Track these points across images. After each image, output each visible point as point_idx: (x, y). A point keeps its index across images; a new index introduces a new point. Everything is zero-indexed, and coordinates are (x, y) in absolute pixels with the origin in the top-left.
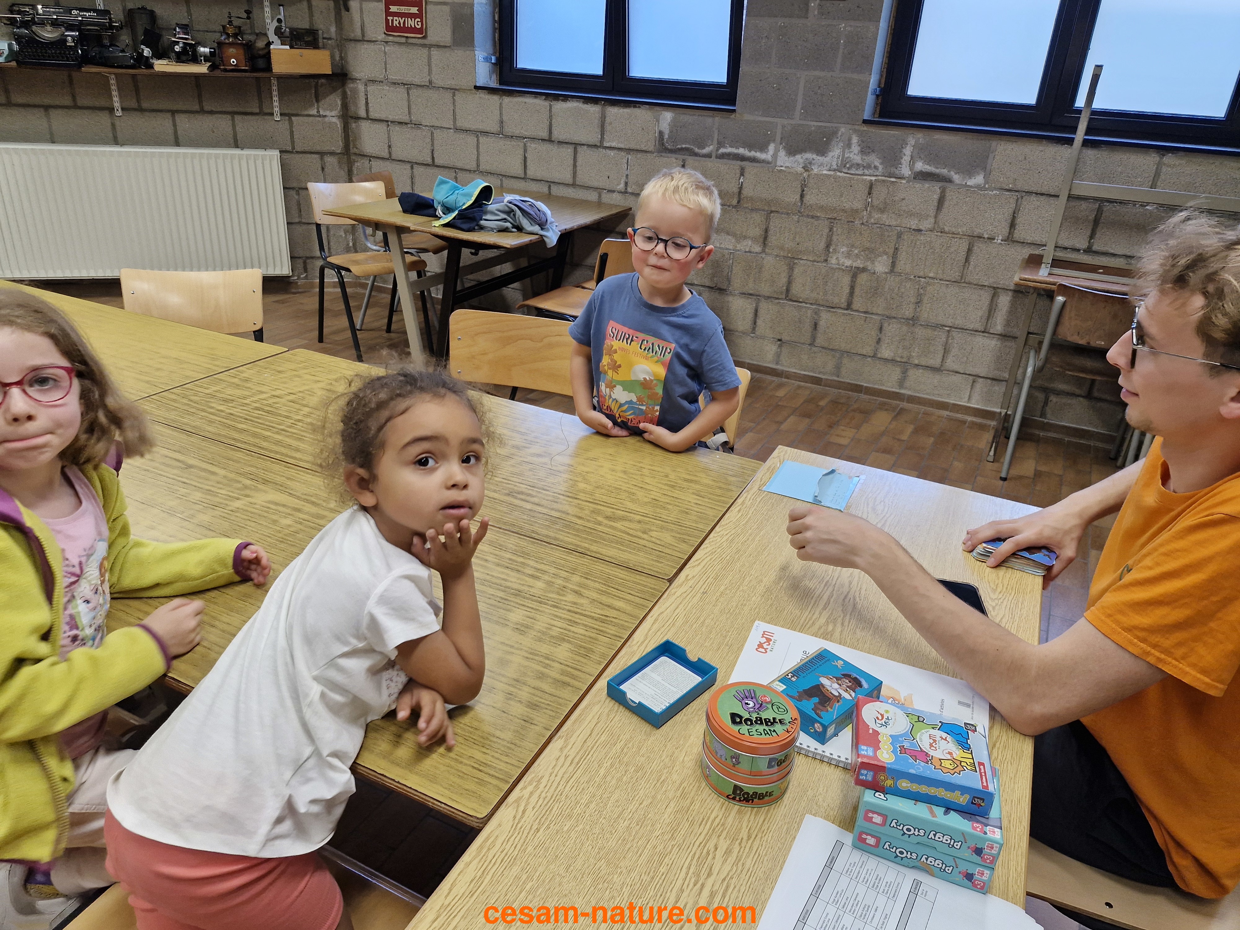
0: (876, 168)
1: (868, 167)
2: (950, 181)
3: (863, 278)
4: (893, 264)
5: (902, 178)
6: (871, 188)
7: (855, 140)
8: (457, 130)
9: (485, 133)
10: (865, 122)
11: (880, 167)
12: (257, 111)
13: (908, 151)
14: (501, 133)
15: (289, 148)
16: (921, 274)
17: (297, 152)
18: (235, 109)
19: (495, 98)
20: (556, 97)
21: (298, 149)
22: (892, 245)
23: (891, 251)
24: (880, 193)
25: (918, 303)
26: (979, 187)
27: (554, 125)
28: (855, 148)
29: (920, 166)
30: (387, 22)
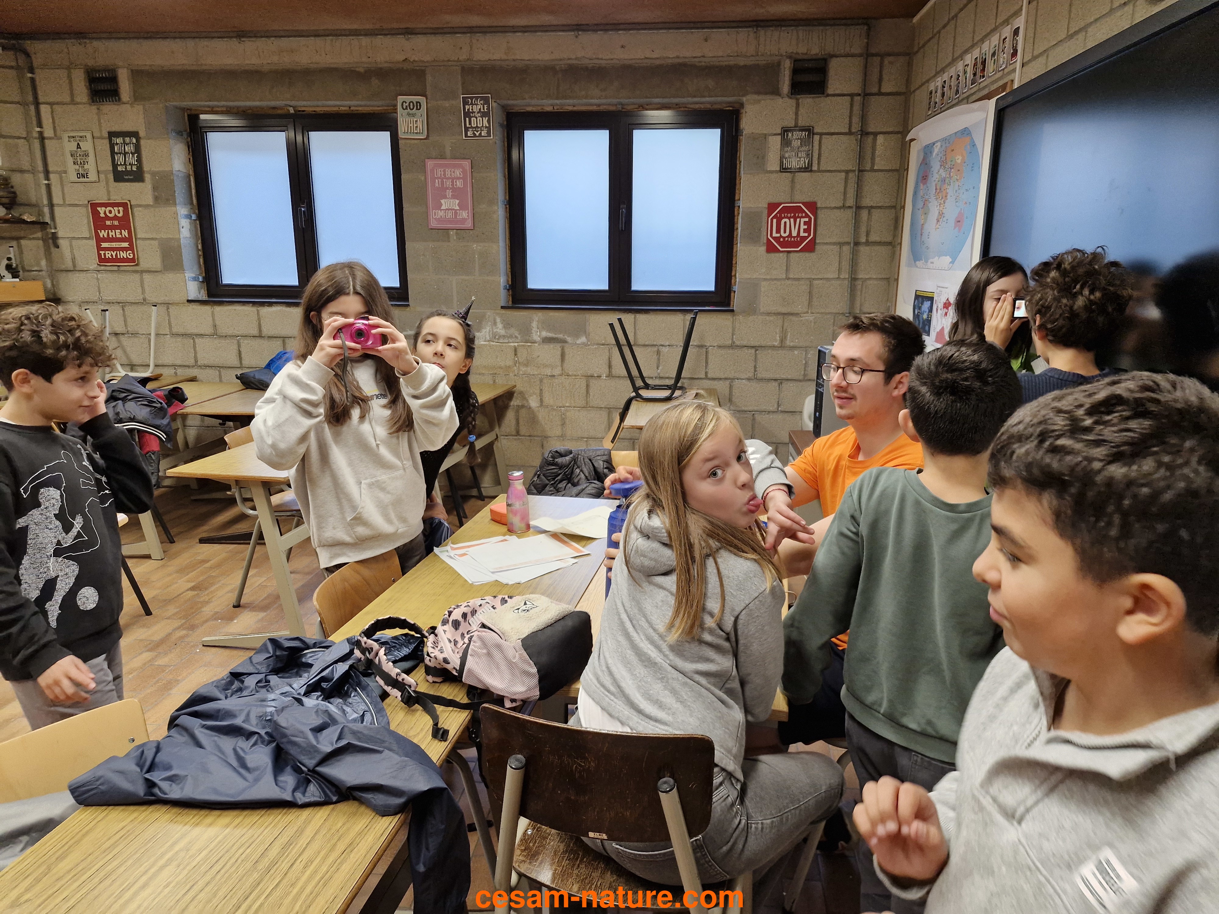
0: (516, 337)
1: (511, 336)
2: (565, 342)
3: (523, 412)
4: (541, 401)
5: (535, 342)
6: (516, 350)
7: (498, 320)
8: (174, 335)
9: (201, 336)
10: (502, 307)
11: (519, 336)
13: (534, 324)
14: (215, 334)
16: (561, 405)
19: (207, 309)
20: (262, 304)
22: (538, 388)
23: (538, 391)
24: (523, 355)
25: (563, 424)
26: (583, 344)
27: (263, 325)
28: (500, 326)
29: (545, 334)
30: (99, 255)
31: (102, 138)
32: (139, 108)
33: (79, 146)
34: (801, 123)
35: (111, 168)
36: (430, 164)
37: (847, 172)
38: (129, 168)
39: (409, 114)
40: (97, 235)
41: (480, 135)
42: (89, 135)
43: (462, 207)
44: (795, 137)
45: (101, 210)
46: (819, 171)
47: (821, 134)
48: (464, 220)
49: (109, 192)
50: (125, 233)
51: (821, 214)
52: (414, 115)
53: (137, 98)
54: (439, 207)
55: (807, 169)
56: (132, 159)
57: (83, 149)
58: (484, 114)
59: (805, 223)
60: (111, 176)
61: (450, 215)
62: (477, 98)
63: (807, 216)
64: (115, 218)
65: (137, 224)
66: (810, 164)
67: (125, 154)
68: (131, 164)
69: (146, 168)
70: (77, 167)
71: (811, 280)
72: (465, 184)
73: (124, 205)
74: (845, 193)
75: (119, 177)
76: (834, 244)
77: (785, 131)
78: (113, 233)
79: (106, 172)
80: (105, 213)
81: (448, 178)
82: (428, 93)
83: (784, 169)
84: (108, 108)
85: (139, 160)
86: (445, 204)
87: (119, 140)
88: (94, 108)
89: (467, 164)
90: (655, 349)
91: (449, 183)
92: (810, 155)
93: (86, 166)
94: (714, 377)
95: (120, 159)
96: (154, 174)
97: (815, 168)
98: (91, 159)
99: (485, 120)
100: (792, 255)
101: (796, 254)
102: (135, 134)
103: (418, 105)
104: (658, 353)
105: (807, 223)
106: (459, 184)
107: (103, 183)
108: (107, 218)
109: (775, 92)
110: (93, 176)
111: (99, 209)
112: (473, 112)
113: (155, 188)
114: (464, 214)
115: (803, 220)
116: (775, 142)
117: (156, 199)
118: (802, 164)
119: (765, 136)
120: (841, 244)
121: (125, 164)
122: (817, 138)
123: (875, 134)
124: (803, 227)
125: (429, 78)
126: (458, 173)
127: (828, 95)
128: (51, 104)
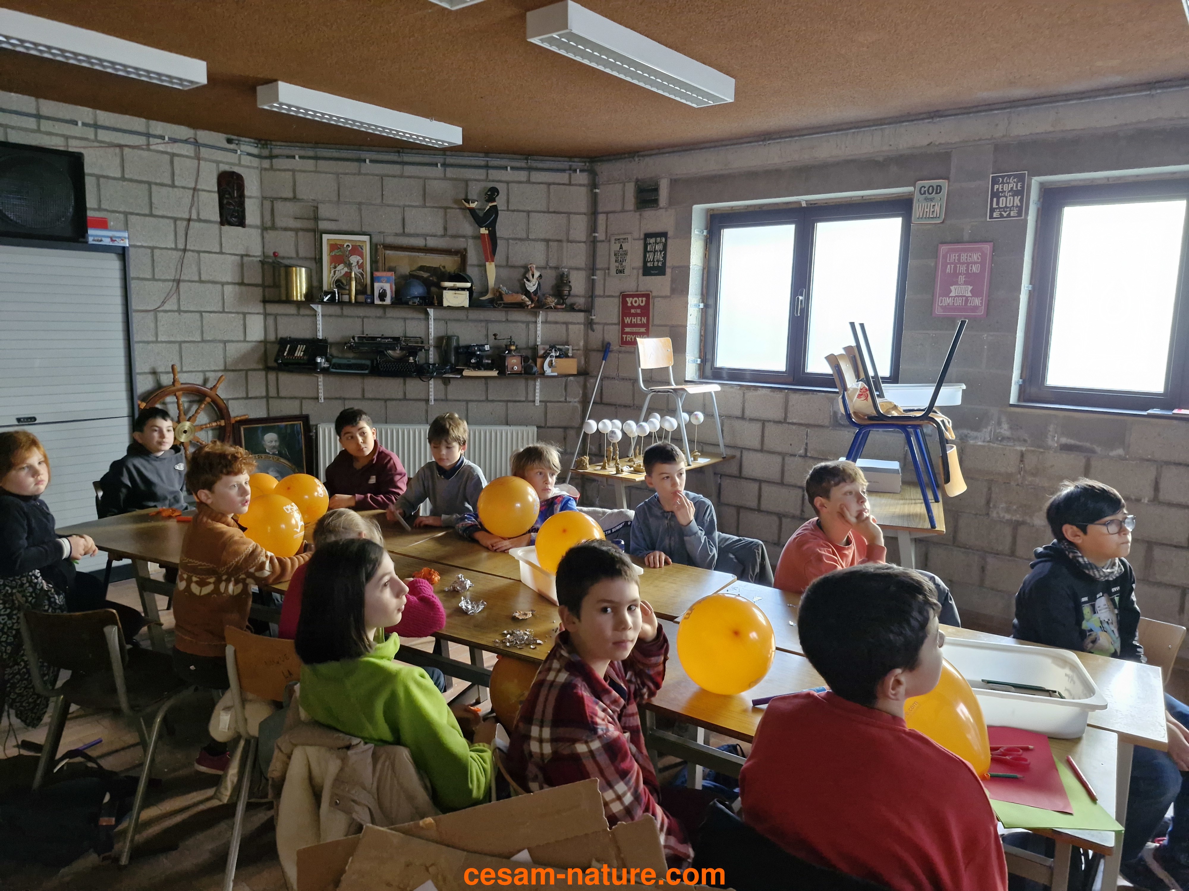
0: (1025, 441)
1: (1019, 440)
2: (1093, 452)
3: (1023, 531)
5: (1049, 448)
6: (1022, 455)
7: (1004, 419)
10: (1011, 407)
11: (1029, 440)
12: (524, 399)
13: (1052, 429)
14: (704, 413)
15: (543, 425)
17: (548, 427)
18: (509, 399)
20: (749, 388)
21: (549, 424)
24: (1031, 461)
26: (1120, 458)
27: (747, 407)
28: (1005, 426)
29: (1064, 440)
30: (622, 338)
31: (639, 239)
32: (672, 211)
33: (621, 247)
35: (642, 265)
36: (943, 248)
38: (656, 264)
39: (926, 199)
40: (623, 320)
41: (1010, 216)
42: (630, 237)
43: (976, 293)
45: (629, 300)
48: (975, 308)
49: (637, 285)
50: (644, 320)
52: (931, 200)
53: (672, 202)
54: (947, 293)
56: (659, 256)
57: (624, 248)
58: (1018, 193)
60: (641, 271)
61: (959, 302)
62: (1012, 176)
64: (639, 307)
65: (655, 312)
67: (655, 251)
68: (658, 261)
69: (669, 263)
70: (617, 264)
72: (983, 269)
73: (647, 296)
75: (647, 271)
78: (635, 320)
79: (638, 268)
80: (632, 303)
81: (963, 263)
82: (952, 175)
84: (649, 213)
85: (665, 257)
86: (955, 291)
87: (652, 241)
88: (638, 213)
89: (987, 247)
91: (963, 269)
93: (624, 264)
95: (650, 257)
96: (673, 268)
98: (629, 257)
99: (1019, 199)
102: (664, 235)
103: (938, 189)
106: (975, 269)
107: (634, 277)
108: (633, 307)
110: (628, 272)
111: (628, 299)
112: (1003, 192)
113: (673, 281)
114: (977, 301)
117: (673, 291)
121: (653, 261)
125: (955, 160)
126: (975, 257)
128: (607, 213)
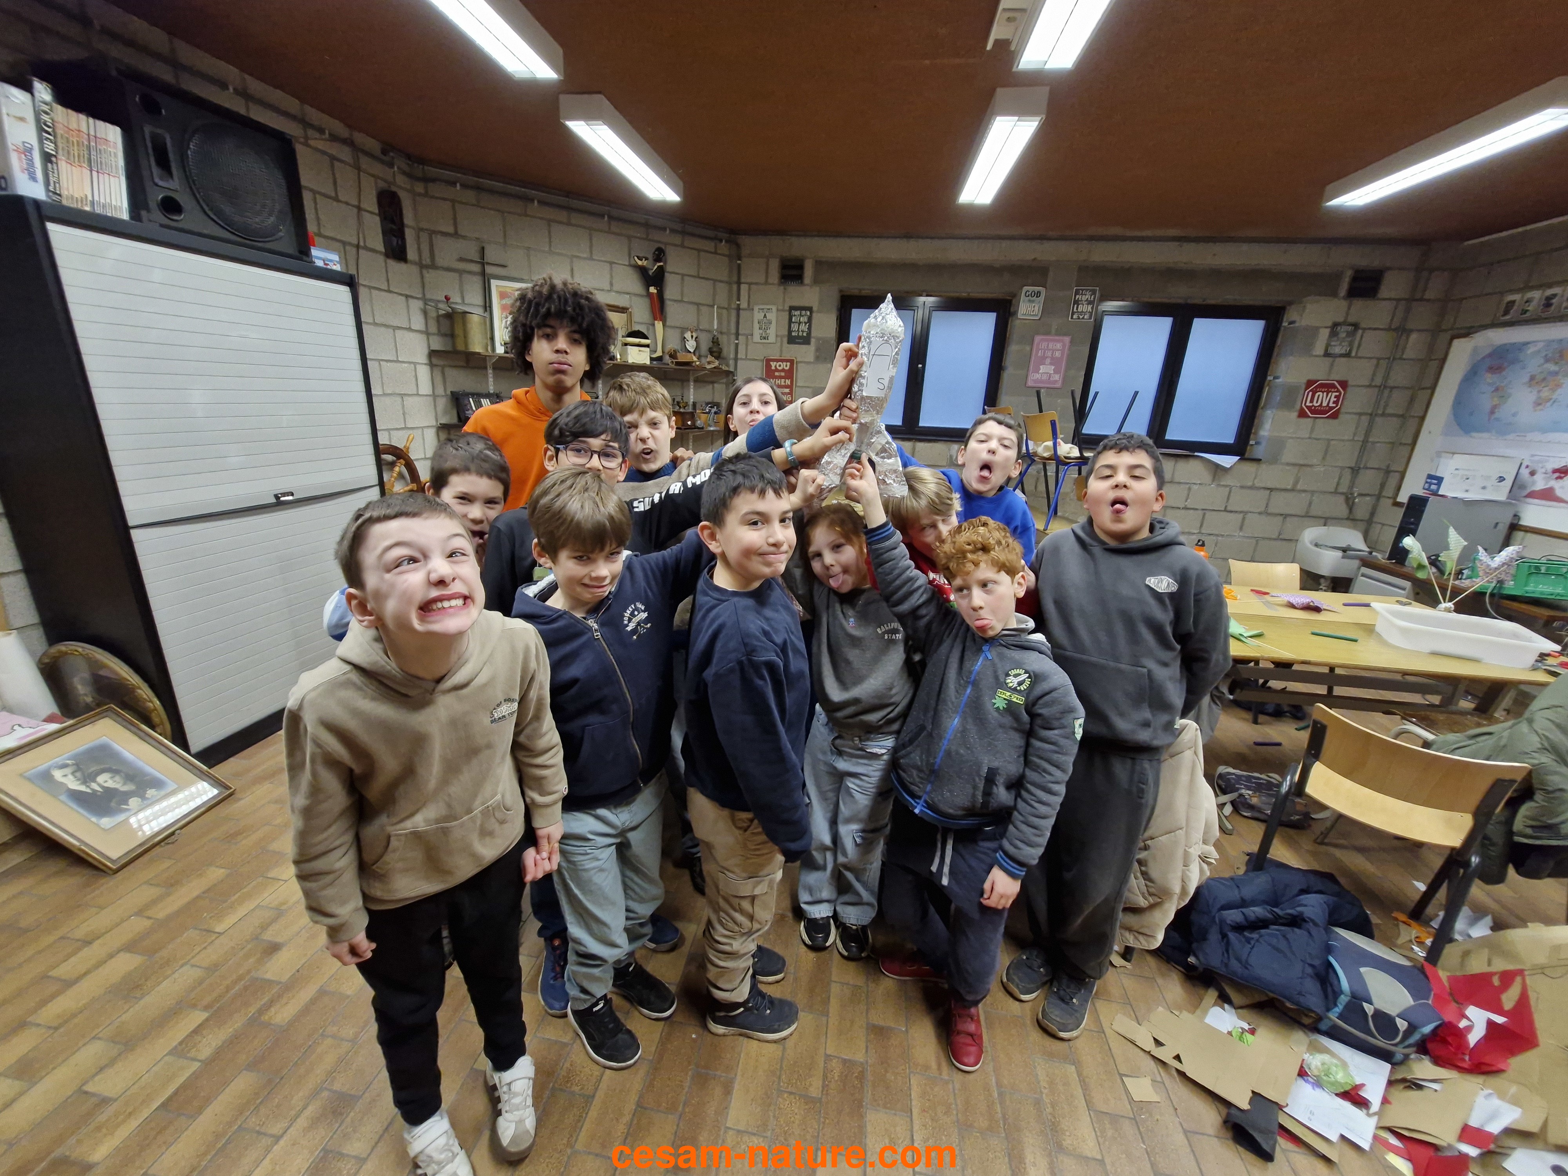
31: (783, 310)
32: (816, 289)
33: (765, 316)
34: (1351, 319)
35: (786, 333)
36: (1037, 338)
37: (1379, 359)
38: (800, 334)
39: (1030, 301)
41: (1083, 318)
42: (774, 308)
43: (1055, 372)
44: (1343, 331)
46: (1356, 357)
47: (1364, 329)
48: (1056, 381)
49: (781, 351)
50: (788, 382)
51: (1349, 389)
52: (1033, 301)
53: (816, 281)
54: (1037, 370)
55: (1347, 355)
56: (804, 327)
57: (768, 318)
58: (1090, 302)
59: (1336, 397)
60: (785, 340)
61: (1045, 377)
62: (1087, 290)
63: (1338, 391)
64: (783, 370)
65: (799, 376)
66: (1350, 351)
68: (803, 331)
69: (813, 334)
70: (761, 331)
71: (1329, 440)
72: (1062, 355)
73: (792, 362)
74: (1374, 375)
75: (792, 340)
76: (1355, 414)
77: (1335, 325)
79: (782, 337)
80: (776, 366)
81: (1050, 350)
82: (1048, 286)
83: (1327, 354)
84: (793, 288)
85: (810, 328)
86: (1042, 369)
87: (797, 313)
88: (782, 288)
89: (1067, 339)
90: (1187, 486)
91: (1049, 354)
92: (1351, 344)
93: (768, 331)
94: (1233, 509)
95: (795, 327)
96: (818, 339)
97: (1353, 354)
98: (773, 326)
99: (1090, 307)
100: (1317, 420)
101: (1322, 420)
102: (810, 309)
103: (1038, 294)
104: (1189, 489)
105: (1337, 397)
106: (1058, 354)
107: (779, 344)
108: (776, 370)
109: (1334, 294)
110: (772, 339)
111: (771, 363)
112: (1081, 302)
113: (818, 350)
114: (1057, 377)
115: (1334, 394)
116: (1325, 334)
117: (817, 358)
118: (1343, 352)
119: (1317, 329)
120: (1360, 414)
121: (798, 331)
122: (1360, 332)
123: (1411, 331)
124: (1333, 399)
125: (1051, 274)
126: (1059, 346)
127: (1378, 299)
128: (750, 284)
